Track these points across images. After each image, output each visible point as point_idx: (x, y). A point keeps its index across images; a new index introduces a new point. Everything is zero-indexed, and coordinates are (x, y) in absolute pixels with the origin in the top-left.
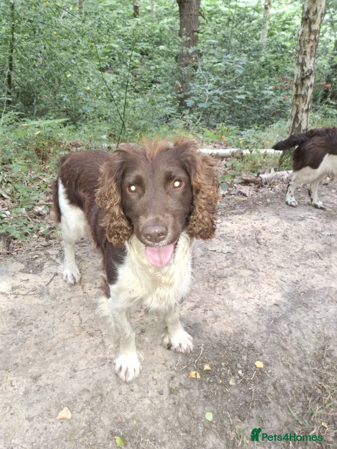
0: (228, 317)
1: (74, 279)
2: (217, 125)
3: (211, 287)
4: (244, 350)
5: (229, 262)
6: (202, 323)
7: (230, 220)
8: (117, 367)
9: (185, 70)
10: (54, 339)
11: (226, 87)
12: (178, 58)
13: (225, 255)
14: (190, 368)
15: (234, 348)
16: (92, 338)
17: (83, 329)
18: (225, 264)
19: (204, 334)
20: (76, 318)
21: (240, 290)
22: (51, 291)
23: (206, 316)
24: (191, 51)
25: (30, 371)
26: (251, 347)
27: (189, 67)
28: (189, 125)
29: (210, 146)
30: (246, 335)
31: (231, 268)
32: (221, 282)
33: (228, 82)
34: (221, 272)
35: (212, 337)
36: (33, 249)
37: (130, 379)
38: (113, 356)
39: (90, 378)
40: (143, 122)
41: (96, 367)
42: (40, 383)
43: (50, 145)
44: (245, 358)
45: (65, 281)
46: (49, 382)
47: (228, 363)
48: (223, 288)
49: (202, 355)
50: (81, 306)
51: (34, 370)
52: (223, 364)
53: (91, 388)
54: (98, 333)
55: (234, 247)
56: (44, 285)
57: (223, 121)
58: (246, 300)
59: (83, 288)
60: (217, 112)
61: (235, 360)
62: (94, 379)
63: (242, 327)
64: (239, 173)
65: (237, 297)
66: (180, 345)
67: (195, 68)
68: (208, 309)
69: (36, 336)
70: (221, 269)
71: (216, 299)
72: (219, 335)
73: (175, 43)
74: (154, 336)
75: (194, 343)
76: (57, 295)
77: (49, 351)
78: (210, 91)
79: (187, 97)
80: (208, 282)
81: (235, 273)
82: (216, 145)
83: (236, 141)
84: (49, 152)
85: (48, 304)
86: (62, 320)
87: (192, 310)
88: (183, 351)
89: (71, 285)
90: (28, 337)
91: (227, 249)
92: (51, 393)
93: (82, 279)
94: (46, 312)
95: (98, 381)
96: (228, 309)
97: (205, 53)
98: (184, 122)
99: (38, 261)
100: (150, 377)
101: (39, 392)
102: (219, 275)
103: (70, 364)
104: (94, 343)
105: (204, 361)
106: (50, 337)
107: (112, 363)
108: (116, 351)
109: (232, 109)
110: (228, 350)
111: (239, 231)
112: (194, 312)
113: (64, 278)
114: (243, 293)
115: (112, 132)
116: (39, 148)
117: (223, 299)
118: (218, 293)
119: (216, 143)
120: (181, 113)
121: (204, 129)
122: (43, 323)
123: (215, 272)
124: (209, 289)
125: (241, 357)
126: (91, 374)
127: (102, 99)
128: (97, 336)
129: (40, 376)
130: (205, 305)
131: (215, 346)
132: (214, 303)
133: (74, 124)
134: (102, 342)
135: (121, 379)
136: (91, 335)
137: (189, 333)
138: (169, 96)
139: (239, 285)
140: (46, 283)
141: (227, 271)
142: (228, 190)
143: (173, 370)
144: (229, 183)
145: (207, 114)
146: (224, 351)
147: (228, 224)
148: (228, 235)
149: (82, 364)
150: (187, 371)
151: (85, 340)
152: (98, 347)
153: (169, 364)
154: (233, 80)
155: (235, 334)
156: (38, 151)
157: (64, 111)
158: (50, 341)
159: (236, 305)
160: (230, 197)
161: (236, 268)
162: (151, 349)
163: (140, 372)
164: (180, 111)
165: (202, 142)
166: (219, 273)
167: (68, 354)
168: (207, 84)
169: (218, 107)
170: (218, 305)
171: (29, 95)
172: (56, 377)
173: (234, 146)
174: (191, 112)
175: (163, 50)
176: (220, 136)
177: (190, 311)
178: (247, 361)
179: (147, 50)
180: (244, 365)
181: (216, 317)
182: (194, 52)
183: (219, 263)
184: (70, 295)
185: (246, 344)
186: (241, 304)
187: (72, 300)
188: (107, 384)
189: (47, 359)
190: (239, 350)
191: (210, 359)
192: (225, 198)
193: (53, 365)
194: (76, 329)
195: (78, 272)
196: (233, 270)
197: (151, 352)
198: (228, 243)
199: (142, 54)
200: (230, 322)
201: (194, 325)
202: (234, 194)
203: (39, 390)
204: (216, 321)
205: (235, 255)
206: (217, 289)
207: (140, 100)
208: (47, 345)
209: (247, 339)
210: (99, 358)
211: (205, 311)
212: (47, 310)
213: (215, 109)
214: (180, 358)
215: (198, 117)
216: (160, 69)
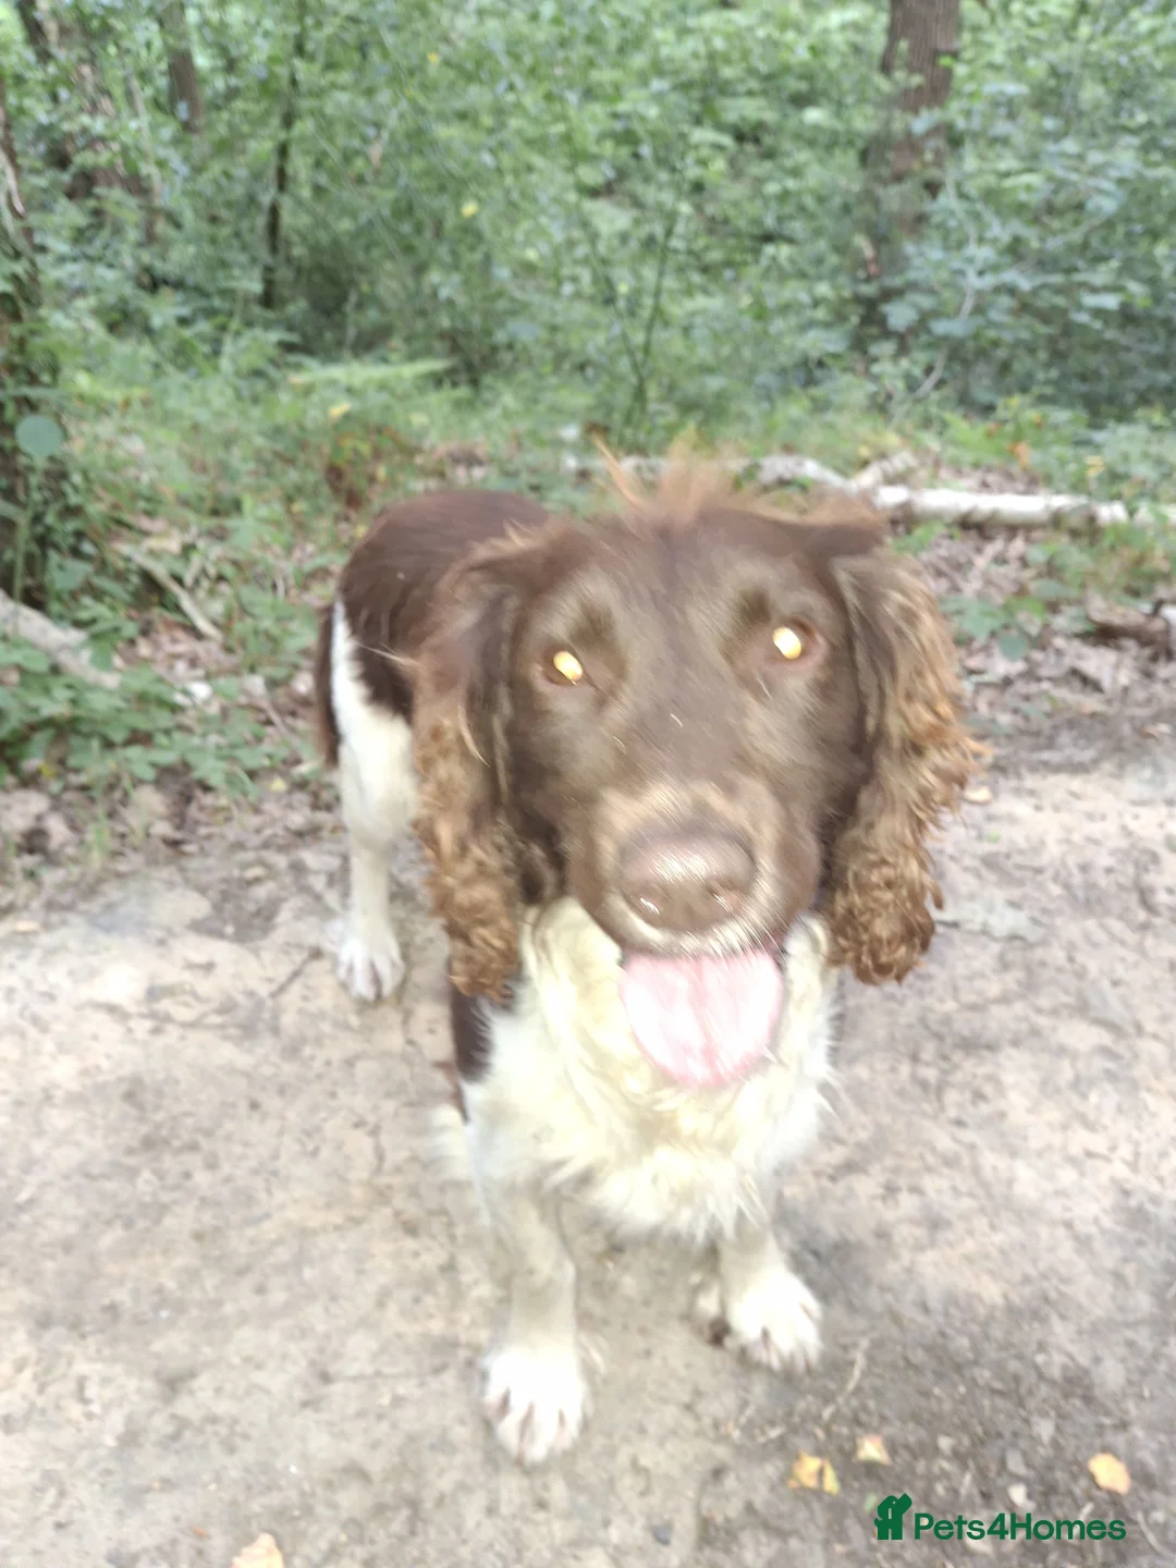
0: (987, 1230)
1: (377, 981)
2: (1000, 402)
3: (924, 1085)
4: (1044, 1390)
5: (1012, 979)
6: (871, 1242)
7: (1032, 793)
8: (493, 1395)
9: (893, 197)
10: (267, 1225)
11: (1044, 263)
12: (870, 153)
13: (995, 948)
14: (799, 1442)
15: (1002, 1380)
16: (410, 1244)
17: (382, 1196)
18: (993, 989)
19: (873, 1293)
20: (361, 1144)
21: (1053, 1114)
22: (288, 1020)
23: (889, 1215)
24: (921, 123)
25: (158, 1346)
26: (1077, 1384)
27: (907, 187)
28: (889, 397)
29: (966, 483)
30: (1058, 1326)
31: (1019, 1008)
32: (970, 1068)
33: (1054, 244)
34: (976, 1020)
35: (910, 1312)
36: (255, 840)
37: (537, 1452)
38: (483, 1336)
39: (380, 1417)
40: (714, 383)
41: (407, 1375)
42: (185, 1406)
43: (377, 454)
44: (1045, 1429)
45: (345, 986)
46: (223, 1407)
47: (966, 1441)
48: (979, 1096)
49: (858, 1390)
50: (388, 1095)
51: (173, 1344)
52: (945, 1443)
53: (376, 1464)
54: (437, 1225)
55: (1037, 914)
56: (264, 990)
57: (1024, 390)
58: (1072, 1161)
59: (405, 1022)
60: (1002, 353)
61: (999, 1435)
62: (394, 1426)
63: (1045, 1284)
64: (1074, 593)
65: (1035, 1143)
66: (765, 1334)
67: (933, 188)
68: (902, 1182)
69: (203, 1200)
70: (974, 1007)
71: (944, 1141)
72: (939, 1307)
73: (862, 100)
74: (661, 1273)
75: (827, 1330)
76: (304, 1040)
77: (242, 1272)
78: (981, 273)
79: (889, 295)
80: (915, 1058)
81: (1035, 1032)
82: (991, 478)
83: (1072, 467)
84: (372, 479)
85: (267, 1071)
86: (310, 1147)
87: (833, 1179)
88: (775, 1363)
89: (363, 1006)
90: (175, 1202)
91: (1007, 921)
92: (218, 1456)
93: (410, 986)
94: (254, 1106)
95: (412, 1438)
96: (990, 1196)
97: (975, 136)
98: (871, 387)
99: (261, 892)
100: (623, 1458)
101: (177, 1445)
102: (966, 1033)
103: (309, 1345)
104: (415, 1265)
105: (864, 1417)
106: (256, 1211)
107: (473, 1372)
108: (498, 1316)
109: (1062, 345)
110: (974, 1380)
111: (1065, 847)
112: (839, 1189)
113: (342, 972)
114: (1065, 1127)
115: (598, 417)
116: (339, 462)
117: (972, 1147)
118: (952, 1112)
119: (989, 470)
120: (865, 352)
121: (948, 416)
122: (238, 1149)
123: (947, 1020)
124: (917, 1091)
125: (1027, 1421)
126: (386, 1400)
127: (578, 295)
128: (433, 1237)
129: (192, 1375)
130: (889, 1161)
131: (919, 1356)
132: (931, 1160)
133: (474, 383)
134: (450, 1268)
135: (502, 1449)
136: (411, 1229)
137: (810, 1283)
138: (823, 289)
139: (1048, 1088)
140: (274, 987)
141: (1001, 1019)
142: (1027, 659)
143: (723, 1439)
144: (1034, 630)
145: (966, 363)
146: (955, 1386)
147: (1022, 808)
148: (1018, 859)
149: (358, 1353)
150: (784, 1450)
151: (382, 1248)
152: (426, 1284)
153: (712, 1408)
154: (1076, 236)
155: (1011, 1310)
156: (334, 474)
157: (443, 335)
158: (251, 1232)
159: (1027, 1182)
160: (1033, 688)
161: (1039, 1011)
162: (643, 1331)
163: (585, 1425)
164: (859, 344)
165: (937, 464)
166: (964, 1024)
167: (311, 1297)
168: (972, 250)
169: (1007, 337)
170: (946, 1171)
171: (332, 278)
172: (248, 1393)
173: (1063, 486)
174: (903, 350)
175: (817, 127)
176: (1006, 444)
177: (825, 1183)
178: (1055, 1444)
179: (760, 126)
180: (1038, 1461)
181: (935, 1223)
182: (935, 130)
183: (970, 978)
184: (351, 1045)
185: (1054, 1364)
186: (1051, 1177)
187: (362, 1068)
188: (442, 1460)
189: (229, 1309)
190: (1023, 1390)
191: (888, 1412)
192: (1012, 690)
193: (246, 1338)
194: (358, 1193)
195: (395, 952)
196: (1026, 1019)
197: (640, 1344)
198: (1016, 893)
199: (740, 137)
200: (995, 1253)
201: (837, 1247)
202: (1050, 679)
203: (176, 1436)
204: (933, 1243)
205: (1039, 953)
206: (951, 1096)
207: (714, 303)
208: (239, 1244)
209: (1063, 1345)
210: (426, 1336)
211: (891, 1190)
212: (261, 1097)
213: (996, 344)
214: (759, 1389)
215: (929, 370)
216: (799, 194)
